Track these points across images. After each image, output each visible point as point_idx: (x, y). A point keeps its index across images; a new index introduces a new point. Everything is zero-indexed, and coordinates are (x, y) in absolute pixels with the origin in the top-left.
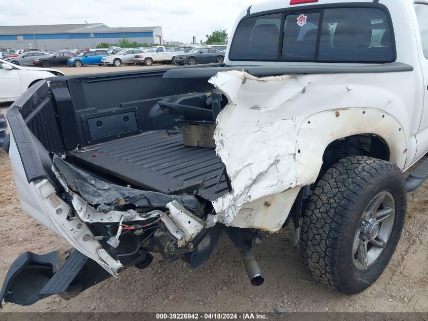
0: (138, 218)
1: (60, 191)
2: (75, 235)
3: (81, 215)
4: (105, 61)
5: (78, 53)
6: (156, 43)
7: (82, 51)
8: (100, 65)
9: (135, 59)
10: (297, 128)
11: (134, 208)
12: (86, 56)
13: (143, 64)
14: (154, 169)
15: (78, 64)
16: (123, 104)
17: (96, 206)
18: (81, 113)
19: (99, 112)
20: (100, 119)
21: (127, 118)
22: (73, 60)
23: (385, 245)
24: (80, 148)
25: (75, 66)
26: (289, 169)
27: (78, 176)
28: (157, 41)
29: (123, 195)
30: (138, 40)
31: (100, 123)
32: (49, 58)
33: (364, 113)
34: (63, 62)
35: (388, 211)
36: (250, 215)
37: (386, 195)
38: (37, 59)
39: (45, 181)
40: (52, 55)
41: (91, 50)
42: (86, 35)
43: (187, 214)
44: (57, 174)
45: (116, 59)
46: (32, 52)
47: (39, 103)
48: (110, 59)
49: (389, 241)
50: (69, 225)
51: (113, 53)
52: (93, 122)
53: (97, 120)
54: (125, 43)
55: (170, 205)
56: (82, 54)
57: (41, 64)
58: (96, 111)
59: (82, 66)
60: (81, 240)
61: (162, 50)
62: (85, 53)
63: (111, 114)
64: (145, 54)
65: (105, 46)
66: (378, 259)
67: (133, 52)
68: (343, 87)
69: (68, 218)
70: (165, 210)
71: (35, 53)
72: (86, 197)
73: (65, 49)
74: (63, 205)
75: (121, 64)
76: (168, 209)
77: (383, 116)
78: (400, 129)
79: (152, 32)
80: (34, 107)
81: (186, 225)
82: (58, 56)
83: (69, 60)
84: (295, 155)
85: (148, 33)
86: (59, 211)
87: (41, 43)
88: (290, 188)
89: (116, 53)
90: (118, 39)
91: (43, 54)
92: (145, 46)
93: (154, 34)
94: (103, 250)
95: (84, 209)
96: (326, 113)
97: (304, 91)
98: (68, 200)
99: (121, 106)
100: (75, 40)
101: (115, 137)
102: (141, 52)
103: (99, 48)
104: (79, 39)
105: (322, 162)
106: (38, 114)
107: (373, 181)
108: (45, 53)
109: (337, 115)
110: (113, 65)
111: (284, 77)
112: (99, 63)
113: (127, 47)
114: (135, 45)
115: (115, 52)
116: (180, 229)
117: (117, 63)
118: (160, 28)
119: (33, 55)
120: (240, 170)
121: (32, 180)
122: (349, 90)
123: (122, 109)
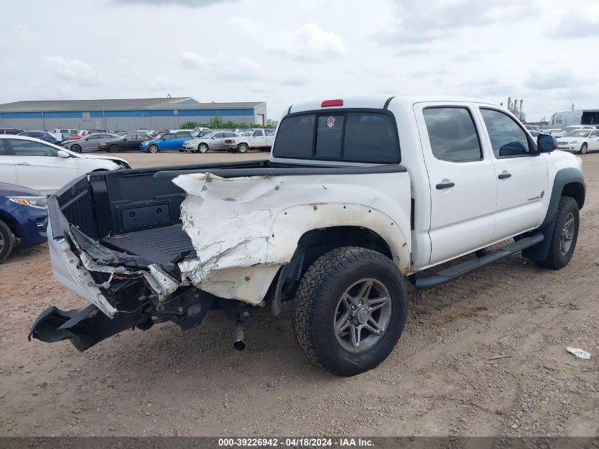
0: (127, 273)
1: (73, 248)
2: (82, 280)
3: (86, 265)
4: (187, 146)
5: (155, 135)
6: (258, 124)
7: (160, 133)
8: (181, 151)
9: (226, 144)
10: (273, 217)
11: (125, 266)
12: (164, 140)
13: (235, 150)
14: (165, 251)
15: (153, 149)
16: (157, 197)
17: (95, 260)
18: (116, 204)
19: (133, 203)
20: (133, 210)
21: (159, 210)
22: (147, 143)
23: (383, 334)
24: (111, 235)
25: (149, 152)
26: (260, 248)
27: (87, 241)
28: (259, 121)
29: (118, 257)
30: (235, 119)
31: (133, 214)
32: (119, 142)
33: (345, 207)
34: (135, 147)
35: (383, 299)
36: (233, 287)
37: (374, 282)
38: (103, 142)
39: (63, 239)
40: (123, 137)
41: (172, 132)
42: (168, 112)
43: (163, 273)
44: (72, 237)
45: (202, 144)
46: (99, 133)
47: (77, 193)
48: (194, 144)
49: (388, 329)
50: (78, 272)
51: (199, 136)
52: (126, 213)
53: (130, 211)
54: (218, 122)
55: (151, 267)
56: (159, 137)
57: (108, 149)
58: (130, 202)
59: (158, 151)
60: (86, 284)
61: (260, 134)
62: (163, 136)
63: (145, 206)
64: (240, 137)
65: (192, 126)
66: (375, 345)
67: (224, 136)
68: (320, 186)
69: (78, 267)
70: (148, 270)
71: (103, 135)
72: (91, 254)
73: (141, 129)
74: (74, 257)
75: (208, 149)
76: (149, 270)
77: (370, 211)
78: (392, 224)
79: (253, 109)
80: (72, 197)
81: (162, 282)
82: (129, 139)
83: (142, 143)
84: (267, 239)
85: (247, 110)
86: (72, 261)
87: (112, 121)
88: (259, 263)
89: (203, 135)
90: (209, 117)
91: (111, 137)
92: (243, 127)
93: (256, 112)
94: (103, 296)
95: (89, 262)
96: (303, 207)
97: (277, 188)
98: (78, 255)
99: (155, 199)
100: (154, 119)
101: (148, 228)
102: (234, 135)
103: (184, 128)
104: (159, 117)
105: (297, 246)
106: (75, 203)
107: (350, 266)
108: (115, 135)
109: (315, 208)
110: (198, 151)
111: (254, 177)
112: (180, 148)
113: (219, 127)
114: (231, 126)
115: (201, 135)
116: (159, 286)
117: (203, 149)
118: (263, 104)
119: (99, 138)
120: (210, 246)
121: (56, 238)
122: (326, 188)
123: (154, 201)
